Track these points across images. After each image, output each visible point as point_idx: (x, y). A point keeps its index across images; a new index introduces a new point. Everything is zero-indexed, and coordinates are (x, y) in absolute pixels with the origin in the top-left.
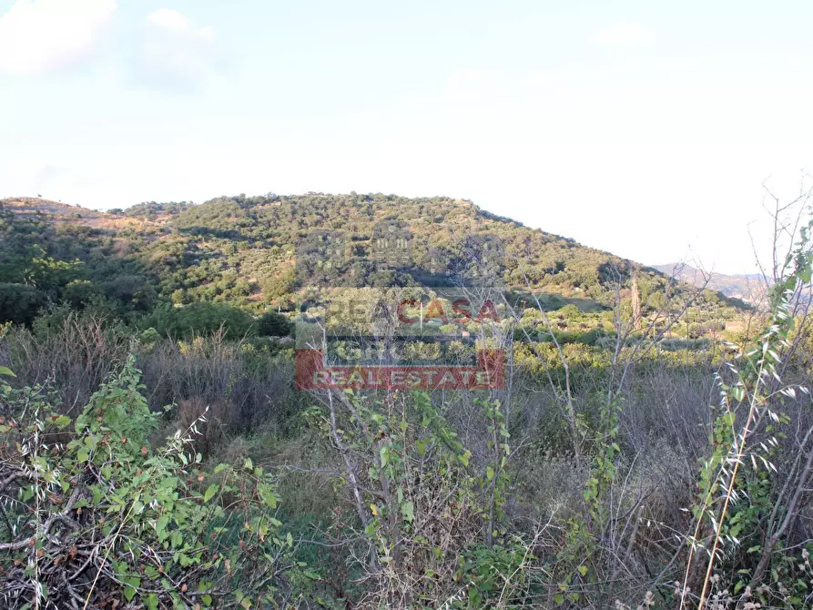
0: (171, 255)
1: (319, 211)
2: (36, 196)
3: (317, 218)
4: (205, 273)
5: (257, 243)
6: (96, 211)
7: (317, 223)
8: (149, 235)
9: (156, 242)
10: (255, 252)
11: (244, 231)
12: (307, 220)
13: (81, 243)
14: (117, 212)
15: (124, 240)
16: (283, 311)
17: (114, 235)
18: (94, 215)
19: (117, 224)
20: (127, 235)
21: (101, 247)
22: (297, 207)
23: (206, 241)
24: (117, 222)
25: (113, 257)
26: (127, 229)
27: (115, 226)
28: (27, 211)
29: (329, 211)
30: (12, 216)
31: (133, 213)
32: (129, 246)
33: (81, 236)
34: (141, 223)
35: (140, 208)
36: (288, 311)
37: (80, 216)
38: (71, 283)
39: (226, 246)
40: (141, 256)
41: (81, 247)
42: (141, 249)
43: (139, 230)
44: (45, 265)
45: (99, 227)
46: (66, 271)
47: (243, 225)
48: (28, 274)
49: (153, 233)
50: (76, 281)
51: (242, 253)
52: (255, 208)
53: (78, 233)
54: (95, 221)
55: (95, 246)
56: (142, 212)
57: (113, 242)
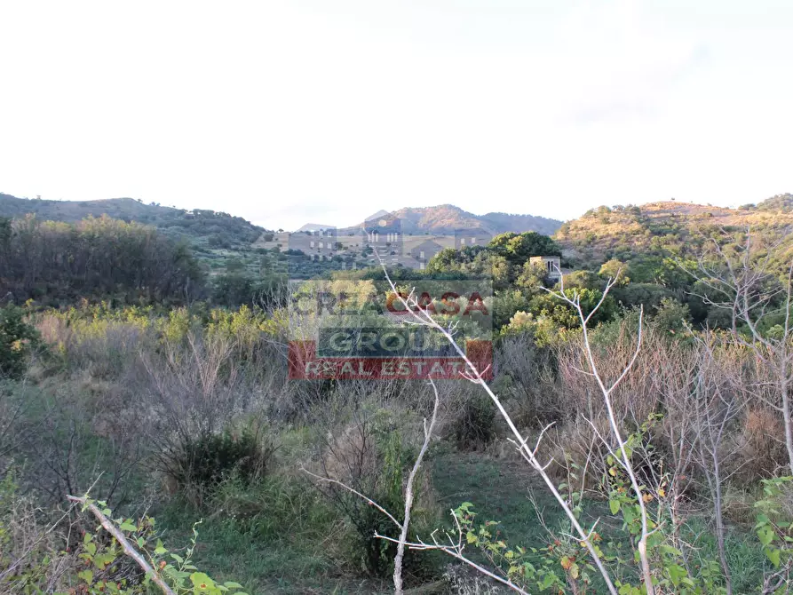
2: (670, 200)
6: (727, 208)
8: (782, 228)
15: (756, 235)
17: (746, 231)
18: (725, 213)
19: (749, 220)
20: (760, 230)
21: (734, 244)
24: (749, 218)
25: (745, 253)
26: (759, 224)
27: (747, 223)
28: (662, 215)
30: (648, 220)
31: (766, 207)
32: (762, 240)
33: (713, 235)
35: (773, 201)
37: (711, 215)
38: (698, 282)
40: (774, 250)
42: (775, 242)
43: (772, 223)
44: (675, 265)
45: (730, 224)
46: (694, 269)
48: (658, 274)
49: (787, 225)
50: (704, 279)
53: (710, 232)
54: (727, 218)
55: (727, 243)
56: (776, 205)
57: (745, 239)
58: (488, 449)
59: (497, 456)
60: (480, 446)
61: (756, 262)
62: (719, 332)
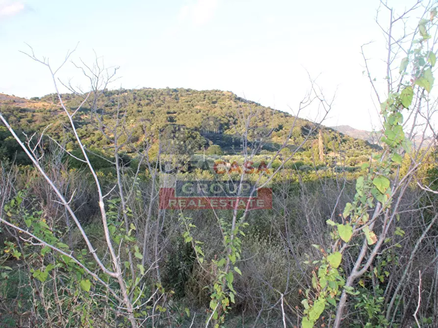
0: (66, 123)
1: (149, 98)
3: (147, 101)
4: (86, 132)
5: (114, 116)
6: (24, 98)
7: (148, 104)
8: (54, 111)
9: (58, 115)
10: (113, 121)
11: (107, 109)
12: (142, 102)
13: (15, 116)
14: (36, 99)
15: (40, 114)
16: (128, 152)
17: (34, 112)
18: (23, 101)
19: (35, 106)
20: (41, 112)
21: (27, 119)
22: (136, 95)
23: (86, 115)
24: (36, 105)
25: (33, 124)
26: (41, 108)
27: (35, 107)
29: (154, 98)
31: (45, 99)
32: (43, 117)
33: (15, 113)
34: (49, 105)
35: (49, 96)
36: (131, 153)
37: (14, 101)
38: (7, 139)
39: (97, 118)
40: (49, 123)
41: (15, 119)
42: (49, 119)
43: (48, 109)
45: (25, 107)
46: (4, 132)
47: (107, 106)
49: (56, 110)
50: (10, 137)
51: (106, 121)
52: (113, 96)
53: (13, 111)
54: (23, 104)
55: (23, 118)
56: (50, 99)
57: (33, 116)
61: (39, 129)
62: (21, 166)
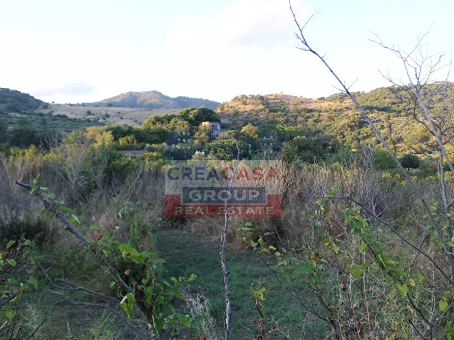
0: (352, 122)
1: (442, 93)
2: (280, 93)
3: (439, 97)
4: (371, 131)
5: (401, 114)
6: (311, 99)
7: (440, 100)
8: (339, 111)
9: (343, 115)
10: (401, 118)
11: (394, 107)
12: (434, 99)
13: (303, 117)
15: (326, 114)
16: (417, 153)
17: (320, 112)
18: (309, 101)
19: (322, 106)
21: (314, 119)
22: (427, 91)
23: (372, 113)
25: (319, 124)
26: (327, 108)
27: (321, 107)
28: (276, 101)
29: (448, 93)
30: (268, 104)
31: (331, 99)
32: (328, 117)
33: (303, 113)
35: (335, 96)
36: (420, 154)
37: (302, 102)
38: (295, 138)
39: (383, 116)
40: (335, 123)
41: (303, 119)
42: (335, 118)
43: (333, 108)
44: (283, 129)
45: (312, 108)
46: (292, 132)
47: (394, 103)
48: (274, 133)
49: (342, 109)
50: (298, 137)
51: (392, 120)
52: (401, 93)
53: (301, 111)
54: (310, 104)
55: (310, 118)
56: (336, 98)
57: (319, 116)
58: (184, 228)
59: (190, 232)
60: (180, 226)
61: (325, 129)
62: (308, 165)
